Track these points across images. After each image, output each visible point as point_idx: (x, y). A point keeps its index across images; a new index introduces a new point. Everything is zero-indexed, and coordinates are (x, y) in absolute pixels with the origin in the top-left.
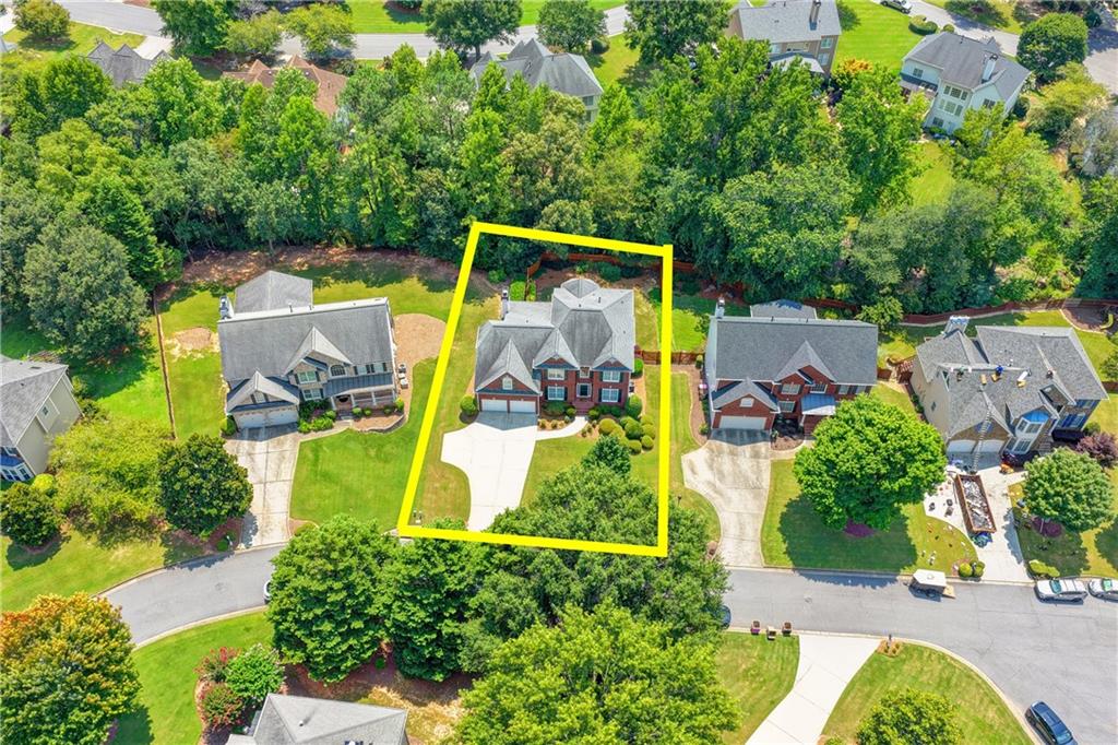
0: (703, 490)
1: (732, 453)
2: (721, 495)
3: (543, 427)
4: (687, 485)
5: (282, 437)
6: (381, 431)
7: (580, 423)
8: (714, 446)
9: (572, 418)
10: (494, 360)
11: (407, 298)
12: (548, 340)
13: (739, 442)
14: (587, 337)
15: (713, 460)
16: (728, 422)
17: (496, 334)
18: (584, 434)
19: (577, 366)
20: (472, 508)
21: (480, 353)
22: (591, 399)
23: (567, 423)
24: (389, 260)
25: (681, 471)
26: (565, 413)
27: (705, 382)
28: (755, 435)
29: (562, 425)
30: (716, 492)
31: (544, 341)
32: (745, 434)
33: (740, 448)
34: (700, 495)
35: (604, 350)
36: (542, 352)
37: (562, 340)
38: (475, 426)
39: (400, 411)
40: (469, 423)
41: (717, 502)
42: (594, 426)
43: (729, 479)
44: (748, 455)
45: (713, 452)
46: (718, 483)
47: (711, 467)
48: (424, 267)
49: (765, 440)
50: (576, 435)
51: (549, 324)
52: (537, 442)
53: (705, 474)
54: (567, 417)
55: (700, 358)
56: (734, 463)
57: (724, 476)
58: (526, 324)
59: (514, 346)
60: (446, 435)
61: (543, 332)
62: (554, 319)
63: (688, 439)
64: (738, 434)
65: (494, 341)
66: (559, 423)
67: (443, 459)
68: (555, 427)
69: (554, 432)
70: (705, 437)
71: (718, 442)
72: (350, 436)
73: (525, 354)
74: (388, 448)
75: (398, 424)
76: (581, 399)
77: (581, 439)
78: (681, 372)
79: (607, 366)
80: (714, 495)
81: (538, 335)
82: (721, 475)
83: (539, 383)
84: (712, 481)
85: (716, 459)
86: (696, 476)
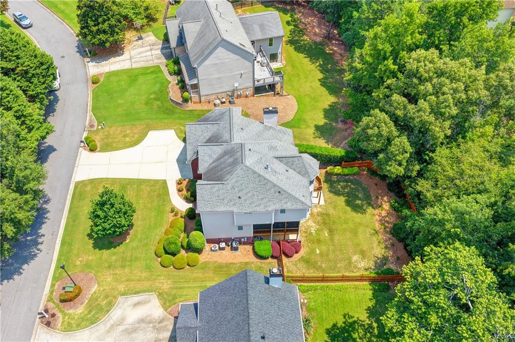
2: (109, 332)
3: (180, 183)
4: (120, 298)
5: (164, 58)
8: (165, 323)
11: (314, 99)
18: (173, 211)
25: (136, 293)
29: (182, 195)
30: (112, 326)
34: (108, 311)
38: (180, 145)
45: (160, 322)
50: (172, 205)
52: (165, 181)
53: (133, 315)
60: (173, 131)
63: (175, 298)
67: (151, 132)
68: (179, 191)
71: (170, 328)
72: (165, 84)
74: (157, 103)
75: (177, 103)
77: (168, 209)
82: (132, 330)
84: (125, 323)
85: (151, 325)
86: (132, 307)
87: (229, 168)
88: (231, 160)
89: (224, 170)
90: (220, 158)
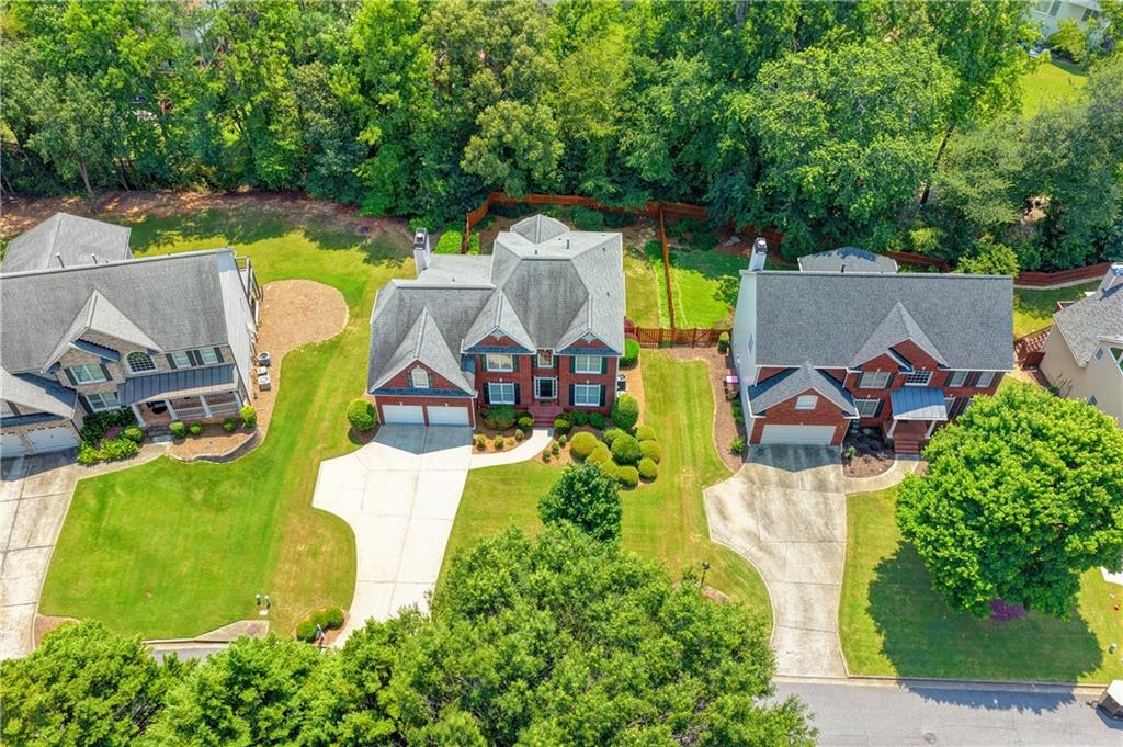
0: (740, 545)
1: (783, 484)
2: (770, 553)
3: (481, 448)
4: (714, 539)
5: (49, 473)
6: (216, 459)
7: (541, 439)
8: (753, 474)
9: (527, 432)
10: (399, 341)
11: (287, 257)
12: (485, 309)
13: (793, 465)
14: (547, 303)
15: (753, 495)
16: (774, 433)
17: (401, 300)
18: (546, 458)
19: (532, 348)
20: (358, 586)
21: (376, 331)
22: (558, 402)
23: (519, 440)
24: (268, 207)
25: (704, 515)
26: (516, 425)
27: (734, 373)
28: (818, 454)
29: (511, 444)
30: (761, 549)
31: (480, 310)
32: (801, 452)
33: (795, 476)
34: (736, 555)
35: (576, 322)
36: (476, 327)
37: (507, 307)
38: (374, 448)
39: (250, 425)
40: (363, 444)
41: (764, 565)
42: (562, 445)
43: (782, 527)
44: (808, 487)
45: (752, 482)
46: (764, 535)
47: (750, 506)
48: (318, 216)
49: (833, 462)
50: (533, 459)
51: (488, 283)
52: (470, 471)
53: (742, 519)
54: (518, 431)
55: (724, 337)
56: (788, 500)
57: (772, 522)
58: (452, 284)
59: (431, 320)
60: (323, 463)
61: (478, 295)
62: (496, 275)
63: (712, 463)
64: (790, 452)
65: (400, 311)
66: (506, 440)
67: (317, 504)
68: (499, 447)
69: (501, 454)
70: (740, 459)
71: (760, 467)
72: (164, 468)
73: (449, 331)
74: (225, 488)
75: (246, 446)
76: (542, 402)
77: (541, 466)
78: (697, 359)
79: (581, 347)
80: (760, 554)
81: (471, 301)
82: (767, 519)
83: (472, 377)
84: (755, 530)
85: (758, 494)
86: (727, 522)
87: (562, 289)
88: (545, 284)
89: (560, 298)
90: (526, 308)
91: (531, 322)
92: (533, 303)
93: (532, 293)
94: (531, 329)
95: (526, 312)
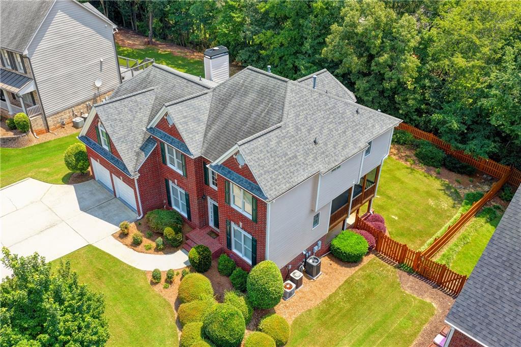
18: (156, 278)
19: (195, 151)
50: (145, 273)
52: (88, 245)
54: (166, 242)
59: (153, 96)
61: (198, 91)
79: (233, 169)
81: (190, 93)
87: (262, 106)
88: (252, 96)
89: (254, 116)
90: (220, 113)
91: (215, 128)
92: (229, 111)
93: (234, 102)
94: (209, 134)
95: (217, 117)
